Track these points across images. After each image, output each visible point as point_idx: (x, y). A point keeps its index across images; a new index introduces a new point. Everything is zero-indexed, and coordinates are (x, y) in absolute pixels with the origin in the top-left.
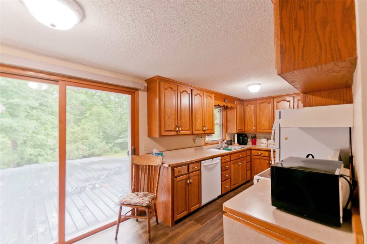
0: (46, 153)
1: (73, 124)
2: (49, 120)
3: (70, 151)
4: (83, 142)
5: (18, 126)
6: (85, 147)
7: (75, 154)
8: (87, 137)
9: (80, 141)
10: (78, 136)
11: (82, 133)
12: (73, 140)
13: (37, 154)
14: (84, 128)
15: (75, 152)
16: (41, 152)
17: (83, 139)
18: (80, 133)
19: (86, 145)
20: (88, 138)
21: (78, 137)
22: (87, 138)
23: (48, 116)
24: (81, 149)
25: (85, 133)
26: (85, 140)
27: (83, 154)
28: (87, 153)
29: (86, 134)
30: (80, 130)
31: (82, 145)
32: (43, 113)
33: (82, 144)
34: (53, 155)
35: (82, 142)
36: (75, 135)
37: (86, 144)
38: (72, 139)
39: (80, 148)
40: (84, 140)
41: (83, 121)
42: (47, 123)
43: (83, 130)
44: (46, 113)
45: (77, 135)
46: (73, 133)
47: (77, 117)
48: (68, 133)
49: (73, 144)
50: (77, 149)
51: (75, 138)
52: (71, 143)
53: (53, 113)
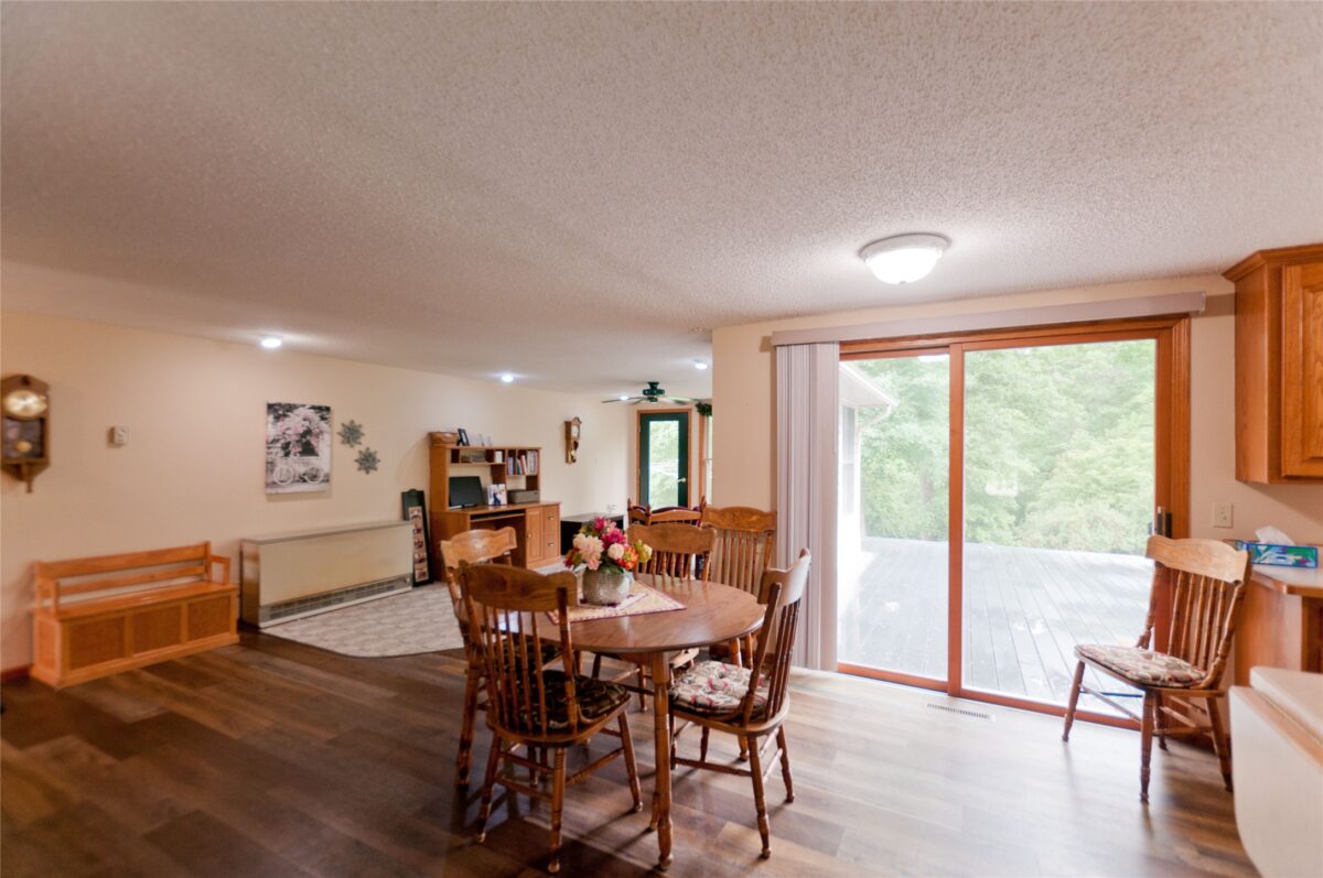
0: (996, 519)
1: (1084, 434)
2: (1005, 423)
3: (1068, 526)
4: (1118, 500)
5: (931, 442)
6: (1121, 519)
7: (1085, 539)
8: (1133, 481)
9: (1105, 496)
10: (1099, 477)
11: (1114, 466)
12: (1081, 491)
13: (973, 520)
14: (1121, 449)
15: (1084, 530)
16: (984, 515)
17: (1117, 491)
18: (1105, 467)
19: (1129, 514)
20: (1137, 487)
21: (1098, 482)
22: (1131, 488)
23: (1002, 410)
24: (1105, 524)
25: (1127, 466)
26: (1124, 492)
27: (1114, 542)
28: (1130, 543)
29: (1129, 470)
30: (1106, 456)
31: (1113, 511)
32: (991, 405)
33: (1112, 506)
34: (1016, 529)
35: (1112, 500)
36: (1088, 473)
37: (1126, 508)
38: (1076, 486)
39: (1104, 518)
40: (1120, 495)
41: (1123, 424)
42: (999, 431)
43: (1118, 456)
44: (998, 404)
45: (1094, 473)
46: (1081, 467)
47: (1105, 410)
48: (1064, 465)
49: (1080, 505)
50: (1093, 523)
51: (1088, 485)
52: (1073, 500)
53: (1016, 401)
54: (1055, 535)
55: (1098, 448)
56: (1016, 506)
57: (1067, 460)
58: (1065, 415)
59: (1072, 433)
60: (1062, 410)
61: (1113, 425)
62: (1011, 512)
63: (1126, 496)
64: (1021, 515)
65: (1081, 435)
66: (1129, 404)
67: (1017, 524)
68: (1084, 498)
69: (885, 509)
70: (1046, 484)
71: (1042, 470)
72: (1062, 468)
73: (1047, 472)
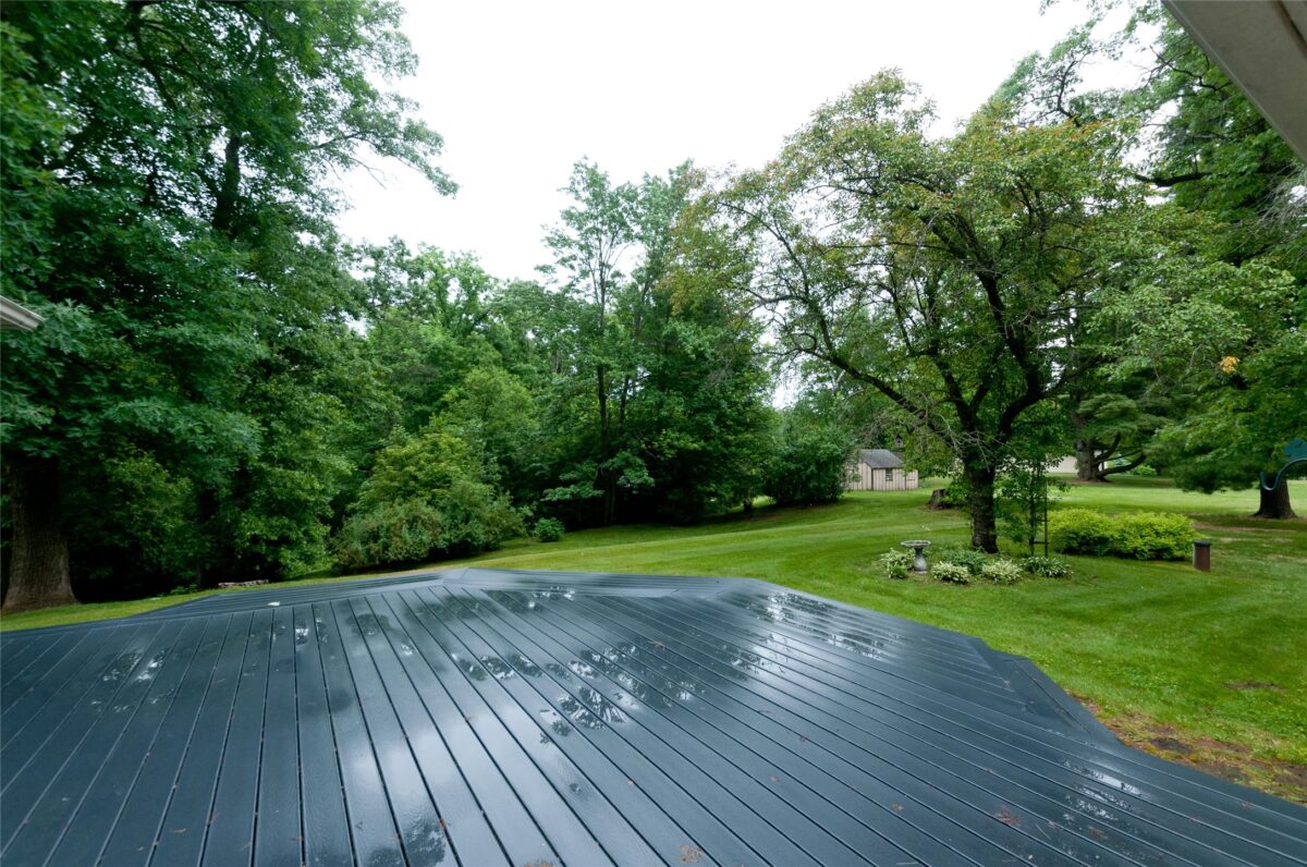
0: (306, 533)
1: (401, 429)
2: (316, 411)
3: (388, 530)
4: (434, 496)
7: (405, 543)
9: (423, 492)
12: (400, 489)
13: (274, 538)
14: (435, 445)
15: (405, 532)
16: (290, 529)
17: (433, 487)
18: (422, 462)
19: (443, 509)
20: (450, 482)
21: (415, 478)
23: (313, 394)
24: (424, 524)
25: (441, 462)
26: (438, 487)
27: (432, 541)
28: (445, 540)
31: (430, 509)
33: (429, 503)
34: (331, 540)
35: (429, 497)
36: (407, 469)
37: (441, 504)
38: (396, 484)
39: (423, 517)
40: (435, 490)
41: (434, 421)
42: (309, 421)
43: (432, 452)
45: (411, 469)
46: (400, 463)
47: (418, 408)
48: (383, 461)
49: (400, 505)
50: (413, 522)
51: (406, 483)
52: (393, 499)
53: (331, 386)
54: (376, 542)
55: (413, 445)
56: (330, 513)
57: (386, 457)
58: (384, 407)
59: (390, 429)
60: (382, 401)
61: (425, 421)
62: (324, 520)
63: (440, 491)
64: (336, 524)
65: (399, 430)
66: (438, 403)
67: (332, 534)
68: (404, 497)
69: (148, 533)
70: (366, 483)
71: (361, 468)
72: (382, 466)
73: (366, 470)
